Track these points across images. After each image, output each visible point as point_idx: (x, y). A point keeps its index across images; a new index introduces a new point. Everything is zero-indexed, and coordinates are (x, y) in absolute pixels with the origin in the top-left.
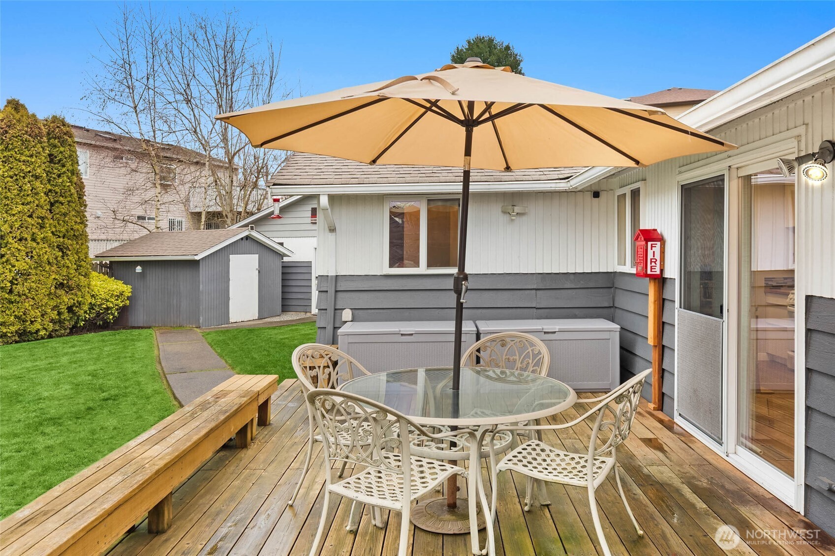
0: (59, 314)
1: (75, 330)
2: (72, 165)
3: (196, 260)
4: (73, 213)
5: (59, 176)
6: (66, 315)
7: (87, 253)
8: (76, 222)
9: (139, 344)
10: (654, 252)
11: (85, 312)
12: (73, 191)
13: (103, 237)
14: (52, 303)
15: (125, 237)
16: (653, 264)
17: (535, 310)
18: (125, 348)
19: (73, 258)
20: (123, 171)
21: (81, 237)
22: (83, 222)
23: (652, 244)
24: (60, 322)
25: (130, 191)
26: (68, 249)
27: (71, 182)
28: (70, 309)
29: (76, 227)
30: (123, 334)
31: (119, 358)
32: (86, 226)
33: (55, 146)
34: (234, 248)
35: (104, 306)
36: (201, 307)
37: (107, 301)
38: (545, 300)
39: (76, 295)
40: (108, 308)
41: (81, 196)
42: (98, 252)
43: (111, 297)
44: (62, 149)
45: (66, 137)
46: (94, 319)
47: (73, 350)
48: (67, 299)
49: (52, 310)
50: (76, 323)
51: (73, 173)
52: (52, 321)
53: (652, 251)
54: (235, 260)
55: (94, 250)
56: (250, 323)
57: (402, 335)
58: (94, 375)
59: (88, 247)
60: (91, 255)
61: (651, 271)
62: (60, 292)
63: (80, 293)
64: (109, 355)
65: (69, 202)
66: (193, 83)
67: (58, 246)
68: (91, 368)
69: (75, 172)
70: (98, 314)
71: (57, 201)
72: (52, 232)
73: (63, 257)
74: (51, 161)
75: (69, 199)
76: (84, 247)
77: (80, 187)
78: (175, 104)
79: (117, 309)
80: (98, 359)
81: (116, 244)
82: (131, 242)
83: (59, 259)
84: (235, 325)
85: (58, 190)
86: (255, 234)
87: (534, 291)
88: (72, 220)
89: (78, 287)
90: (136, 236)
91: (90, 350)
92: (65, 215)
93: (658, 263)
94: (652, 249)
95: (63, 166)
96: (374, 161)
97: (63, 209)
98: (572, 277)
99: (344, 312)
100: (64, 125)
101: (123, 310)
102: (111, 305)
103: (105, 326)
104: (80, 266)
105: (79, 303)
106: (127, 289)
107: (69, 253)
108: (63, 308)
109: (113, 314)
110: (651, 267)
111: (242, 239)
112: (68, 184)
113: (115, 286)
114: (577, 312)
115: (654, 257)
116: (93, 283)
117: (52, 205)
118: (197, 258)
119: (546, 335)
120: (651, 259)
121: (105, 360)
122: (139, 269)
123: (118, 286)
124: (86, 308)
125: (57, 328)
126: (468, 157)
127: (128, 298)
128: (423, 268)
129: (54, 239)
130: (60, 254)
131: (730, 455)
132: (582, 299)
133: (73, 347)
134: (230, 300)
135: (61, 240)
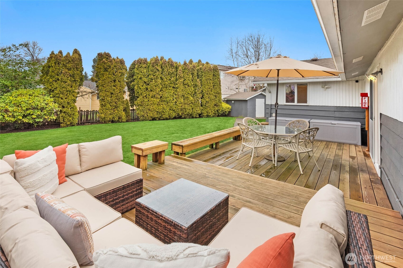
0: (215, 112)
1: (218, 116)
2: (218, 76)
3: (246, 100)
4: (218, 88)
5: (215, 79)
6: (216, 112)
7: (221, 97)
8: (219, 90)
9: (231, 120)
10: (365, 100)
11: (221, 112)
12: (218, 82)
13: (226, 93)
14: (214, 109)
15: (231, 93)
16: (365, 104)
17: (334, 117)
18: (228, 121)
19: (218, 98)
20: (230, 77)
21: (220, 93)
22: (220, 90)
23: (364, 98)
24: (215, 114)
25: (232, 82)
26: (217, 96)
27: (218, 80)
28: (217, 111)
29: (219, 91)
30: (229, 118)
31: (225, 123)
32: (221, 91)
33: (215, 72)
34: (257, 97)
35: (225, 111)
36: (248, 113)
37: (226, 109)
38: (337, 114)
39: (218, 107)
40: (226, 111)
41: (220, 84)
42: (224, 97)
43: (226, 108)
44: (216, 73)
45: (217, 70)
46: (223, 114)
47: (217, 120)
48: (216, 108)
49: (213, 111)
50: (219, 114)
51: (218, 78)
52: (213, 113)
53: (364, 100)
54: (258, 100)
55: (223, 97)
56: (262, 118)
57: (286, 121)
58: (219, 125)
59: (221, 96)
60: (222, 98)
61: (364, 106)
62: (215, 106)
63: (219, 107)
64: (223, 122)
65: (217, 85)
66: (249, 52)
67: (215, 96)
68: (219, 124)
69: (219, 78)
70: (224, 113)
71: (214, 85)
72: (214, 92)
73: (216, 98)
74: (214, 76)
75: (217, 84)
76: (220, 96)
77: (220, 81)
78: (244, 58)
79: (228, 112)
80: (221, 122)
81: (229, 95)
82: (232, 95)
83: (215, 99)
84: (257, 118)
85: (215, 83)
86: (263, 93)
87: (334, 112)
88: (218, 89)
89: (219, 106)
90: (233, 93)
91: (220, 120)
92: (216, 88)
93: (367, 104)
94: (364, 99)
95: (216, 77)
96: (267, 77)
97: (216, 87)
98: (348, 108)
99: (273, 114)
100: (216, 67)
101: (229, 112)
102: (226, 110)
103: (225, 116)
104: (219, 100)
105: (219, 109)
106: (230, 107)
107: (217, 97)
108: (216, 110)
109: (227, 113)
110: (364, 105)
111: (260, 94)
112: (217, 81)
113: (227, 106)
114: (350, 119)
115: (365, 101)
116: (222, 105)
117: (214, 86)
118: (247, 99)
119: (332, 125)
120: (364, 103)
121: (222, 123)
122: (233, 102)
123: (228, 106)
124: (221, 111)
125: (214, 115)
126: (278, 77)
127: (231, 109)
128: (296, 103)
129: (214, 94)
130: (215, 97)
131: (375, 163)
132: (352, 115)
133: (217, 119)
134: (256, 111)
135: (215, 94)
